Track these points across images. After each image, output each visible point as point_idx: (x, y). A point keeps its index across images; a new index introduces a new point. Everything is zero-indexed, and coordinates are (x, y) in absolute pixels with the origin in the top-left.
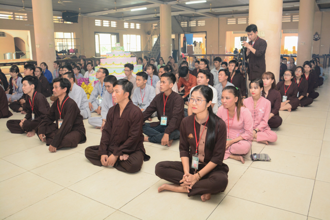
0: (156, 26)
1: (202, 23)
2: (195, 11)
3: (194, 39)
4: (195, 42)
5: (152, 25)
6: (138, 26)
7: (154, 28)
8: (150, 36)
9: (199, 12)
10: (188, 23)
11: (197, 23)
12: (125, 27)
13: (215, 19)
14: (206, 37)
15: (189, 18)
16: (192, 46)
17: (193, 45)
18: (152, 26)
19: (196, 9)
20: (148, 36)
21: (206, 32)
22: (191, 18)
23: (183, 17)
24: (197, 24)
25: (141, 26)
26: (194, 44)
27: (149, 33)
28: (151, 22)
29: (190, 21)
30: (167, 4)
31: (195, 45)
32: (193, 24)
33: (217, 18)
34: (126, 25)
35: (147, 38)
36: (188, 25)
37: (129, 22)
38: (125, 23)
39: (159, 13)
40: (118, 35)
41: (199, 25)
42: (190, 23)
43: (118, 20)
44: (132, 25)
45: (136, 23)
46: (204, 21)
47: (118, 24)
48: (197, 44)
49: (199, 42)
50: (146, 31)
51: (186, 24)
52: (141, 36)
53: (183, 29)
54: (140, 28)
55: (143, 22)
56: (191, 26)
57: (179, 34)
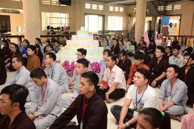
1: (178, 7)
3: (170, 21)
4: (171, 23)
6: (122, 9)
8: (131, 18)
10: (164, 7)
11: (173, 7)
12: (110, 10)
14: (180, 20)
17: (169, 26)
18: (133, 10)
21: (181, 15)
22: (168, 3)
24: (173, 8)
25: (124, 9)
26: (169, 25)
27: (130, 15)
29: (167, 5)
31: (171, 26)
32: (169, 8)
34: (111, 8)
37: (114, 6)
40: (104, 16)
41: (174, 9)
42: (167, 7)
43: (105, 4)
44: (117, 9)
45: (120, 7)
46: (180, 5)
47: (104, 8)
48: (173, 25)
49: (174, 24)
50: (128, 14)
51: (162, 8)
52: (123, 17)
53: (159, 12)
54: (123, 11)
55: (126, 6)
56: (167, 10)
57: (155, 17)
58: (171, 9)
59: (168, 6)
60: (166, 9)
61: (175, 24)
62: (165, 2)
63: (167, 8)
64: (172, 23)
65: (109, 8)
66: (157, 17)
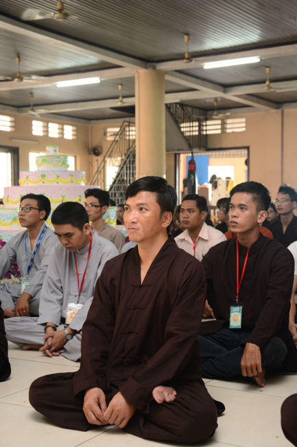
0: (116, 134)
1: (236, 125)
2: (225, 92)
3: (212, 170)
4: (214, 177)
5: (105, 129)
6: (69, 132)
7: (110, 139)
8: (100, 158)
9: (232, 96)
10: (200, 126)
11: (223, 124)
12: (34, 133)
13: (274, 113)
14: (247, 162)
15: (205, 111)
16: (207, 189)
17: (210, 186)
18: (105, 134)
19: (226, 87)
20: (95, 158)
21: (248, 148)
22: (209, 113)
23: (189, 109)
24: (223, 128)
25: (78, 132)
26: (211, 182)
27: (96, 151)
28: (102, 123)
29: (206, 120)
30: (154, 68)
31: (215, 186)
32: (212, 127)
33: (279, 111)
34: (37, 128)
35: (90, 164)
36: (200, 130)
37: (46, 119)
38: (34, 122)
39: (134, 96)
40: (15, 152)
41: (228, 131)
42: (206, 125)
43: (18, 111)
44: (54, 130)
45: (63, 124)
46: (244, 120)
47: (16, 124)
48: (219, 182)
49: (224, 179)
50: (90, 146)
51: (194, 129)
52: (75, 157)
53: (187, 140)
54: (75, 138)
55: (82, 123)
56: (208, 132)
57: (175, 154)
58: (219, 132)
59: (208, 123)
60: (203, 130)
61: (227, 178)
62: (201, 111)
63: (208, 128)
64: (218, 176)
65: (32, 125)
66: (179, 154)
